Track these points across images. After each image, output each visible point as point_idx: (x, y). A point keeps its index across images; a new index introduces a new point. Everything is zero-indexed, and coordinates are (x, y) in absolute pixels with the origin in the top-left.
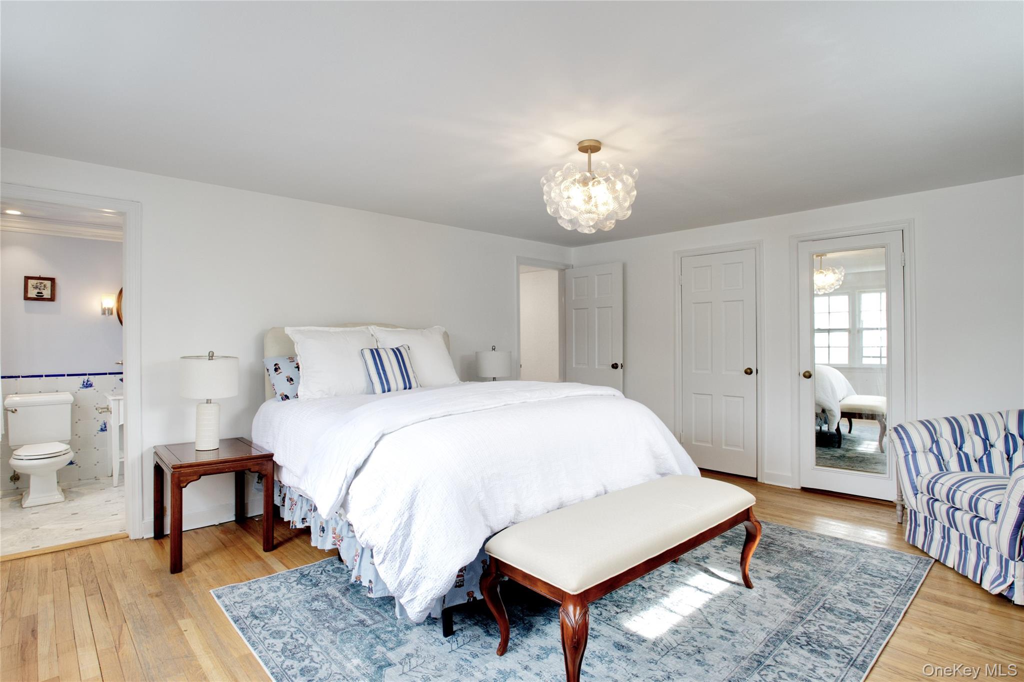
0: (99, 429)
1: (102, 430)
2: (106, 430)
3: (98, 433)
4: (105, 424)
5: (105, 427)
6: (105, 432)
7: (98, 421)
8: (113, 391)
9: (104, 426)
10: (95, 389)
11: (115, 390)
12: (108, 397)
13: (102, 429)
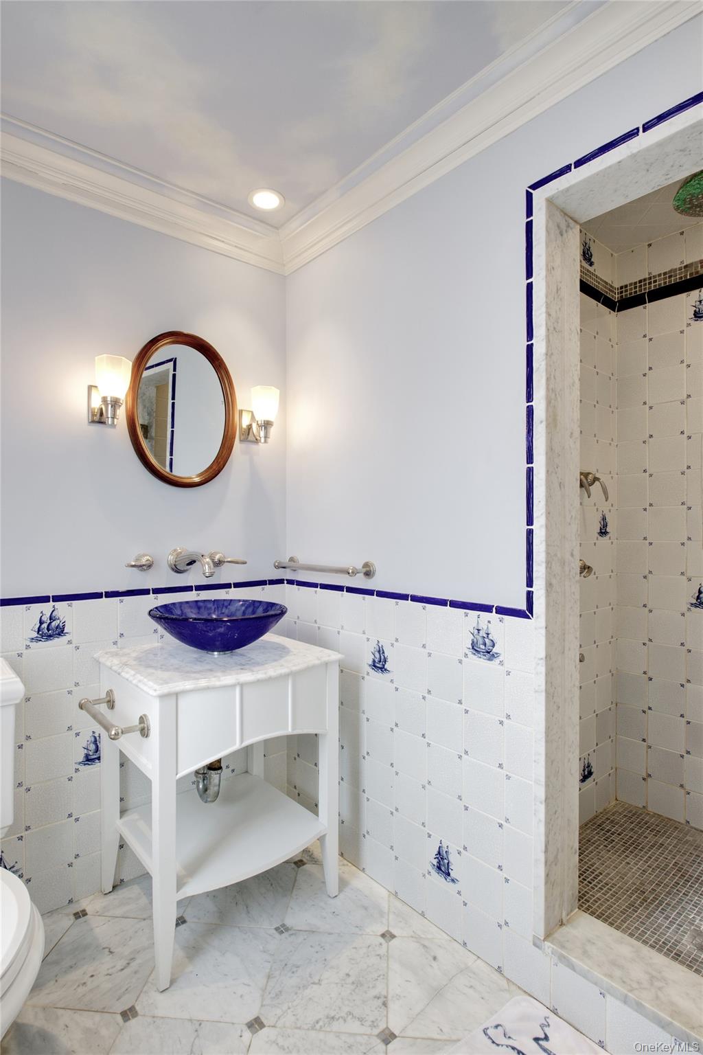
0: (81, 758)
1: (89, 760)
2: (99, 758)
3: (77, 770)
4: (95, 742)
5: (97, 750)
6: (97, 764)
7: (77, 734)
8: (115, 643)
9: (92, 747)
10: (70, 642)
11: (120, 641)
12: (102, 660)
13: (87, 756)
